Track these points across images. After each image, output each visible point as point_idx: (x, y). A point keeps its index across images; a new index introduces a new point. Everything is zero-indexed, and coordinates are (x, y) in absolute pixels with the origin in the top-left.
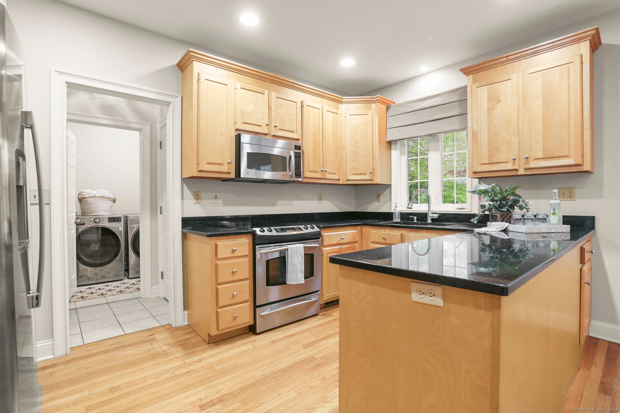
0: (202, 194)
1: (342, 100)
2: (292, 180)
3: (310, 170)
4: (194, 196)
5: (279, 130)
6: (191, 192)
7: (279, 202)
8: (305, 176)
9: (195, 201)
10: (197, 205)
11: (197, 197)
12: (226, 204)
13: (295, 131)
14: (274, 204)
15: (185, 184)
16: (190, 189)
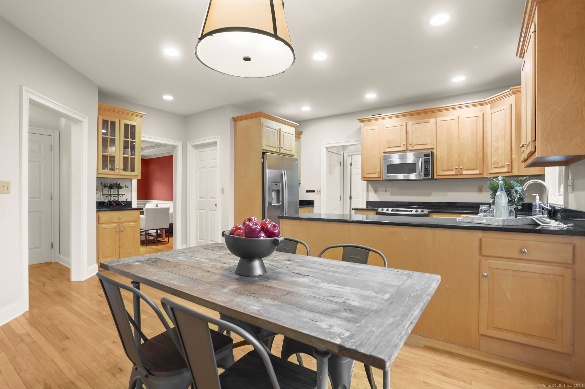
0: (379, 189)
1: (484, 102)
2: (421, 178)
3: (443, 169)
4: (374, 190)
5: (414, 146)
6: (372, 188)
7: (433, 193)
8: (438, 174)
9: (375, 193)
10: (376, 195)
11: (376, 191)
12: (392, 194)
13: (429, 143)
14: (429, 195)
15: (370, 185)
16: (372, 186)
